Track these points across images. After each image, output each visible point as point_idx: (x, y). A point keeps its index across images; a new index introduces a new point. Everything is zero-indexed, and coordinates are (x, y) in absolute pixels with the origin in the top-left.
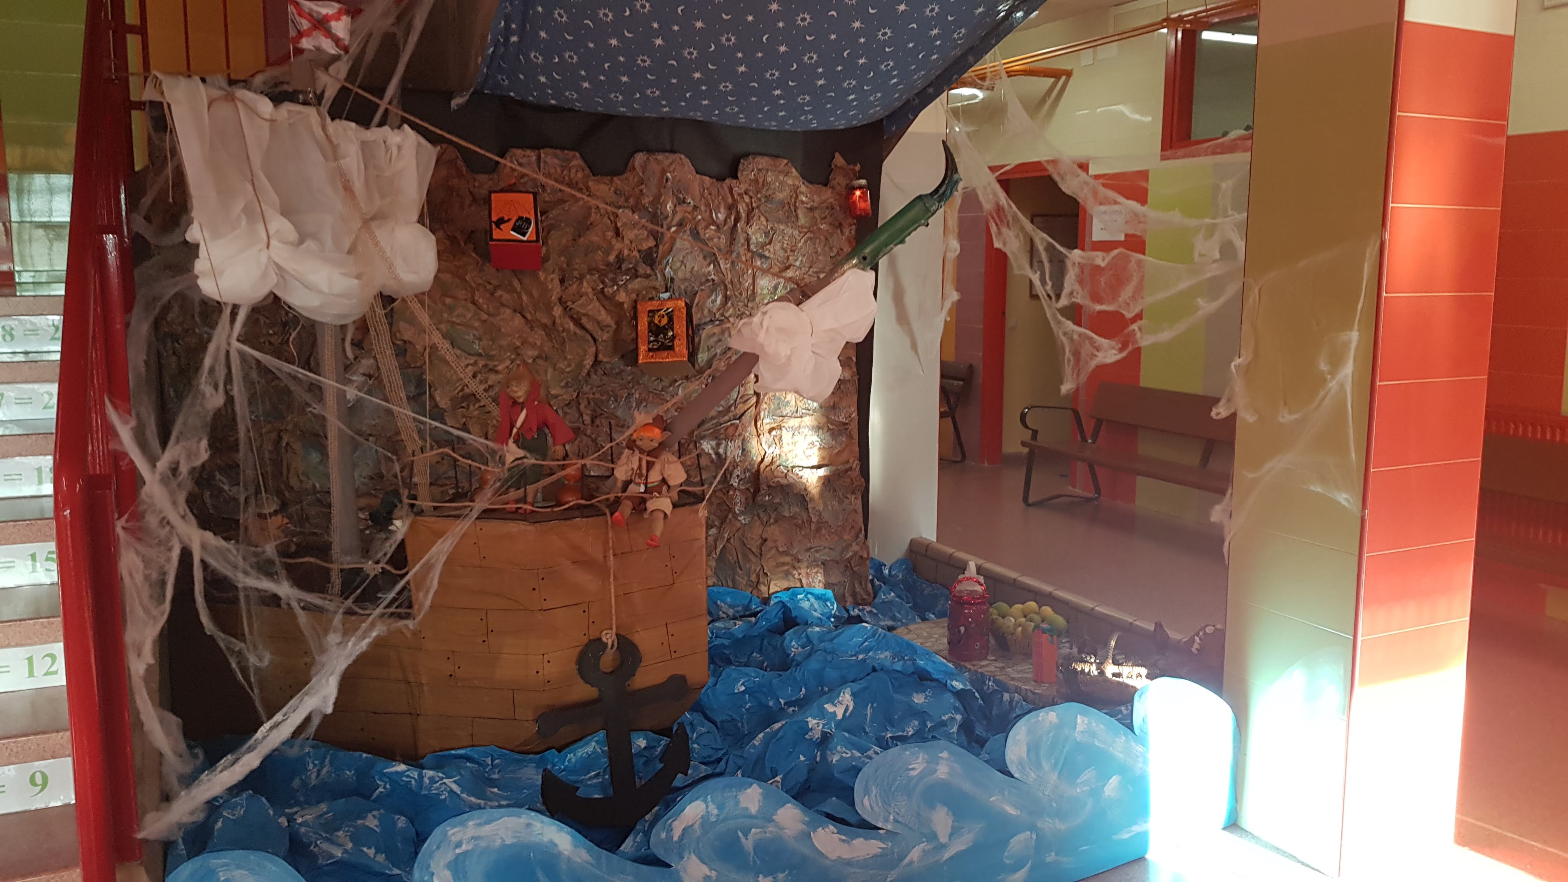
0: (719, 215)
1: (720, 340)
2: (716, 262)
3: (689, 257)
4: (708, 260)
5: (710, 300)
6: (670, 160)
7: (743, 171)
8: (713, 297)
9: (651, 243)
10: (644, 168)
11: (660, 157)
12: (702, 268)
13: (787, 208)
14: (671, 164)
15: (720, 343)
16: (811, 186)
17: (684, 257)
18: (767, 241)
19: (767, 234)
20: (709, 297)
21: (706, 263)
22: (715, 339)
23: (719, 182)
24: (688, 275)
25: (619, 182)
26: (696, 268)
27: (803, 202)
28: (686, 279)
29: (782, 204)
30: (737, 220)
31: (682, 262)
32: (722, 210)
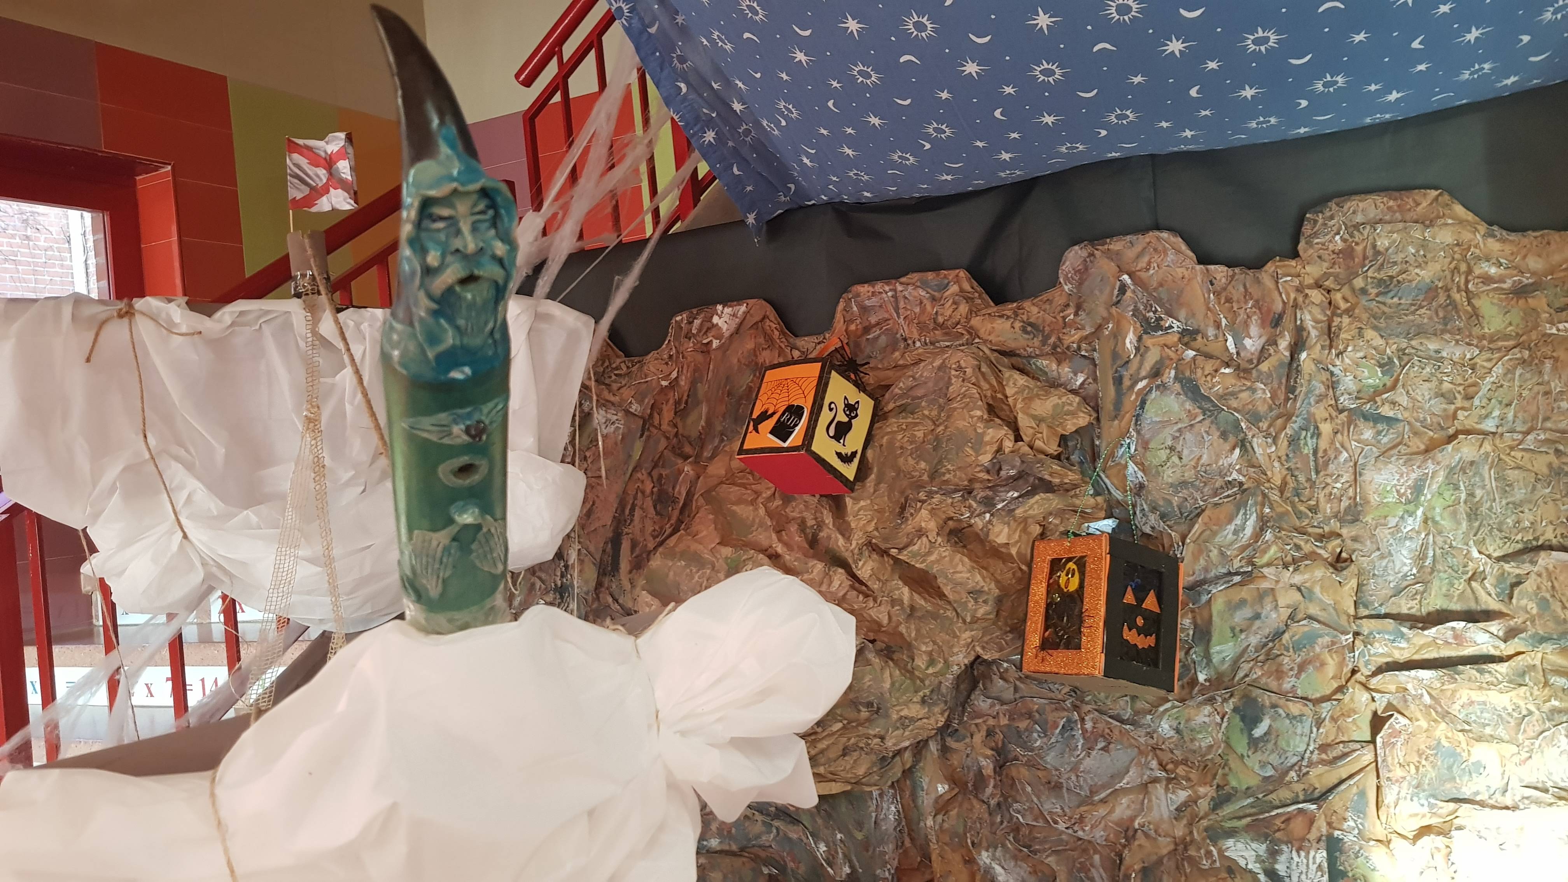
0: (1248, 342)
1: (1257, 616)
2: (1244, 444)
3: (1188, 436)
4: (1232, 439)
5: (1231, 527)
6: (1138, 248)
7: (1316, 235)
8: (1238, 521)
9: (1083, 420)
10: (1083, 272)
11: (1116, 245)
12: (1218, 456)
13: (1442, 299)
14: (1139, 256)
15: (1258, 623)
16: (1513, 237)
17: (1175, 438)
18: (1389, 384)
19: (1386, 365)
20: (1230, 521)
21: (1227, 447)
22: (1246, 612)
23: (1250, 272)
24: (1189, 475)
25: (1035, 310)
26: (1205, 459)
27: (1487, 279)
28: (1184, 484)
29: (1431, 292)
30: (1296, 347)
31: (1172, 449)
32: (1254, 330)
